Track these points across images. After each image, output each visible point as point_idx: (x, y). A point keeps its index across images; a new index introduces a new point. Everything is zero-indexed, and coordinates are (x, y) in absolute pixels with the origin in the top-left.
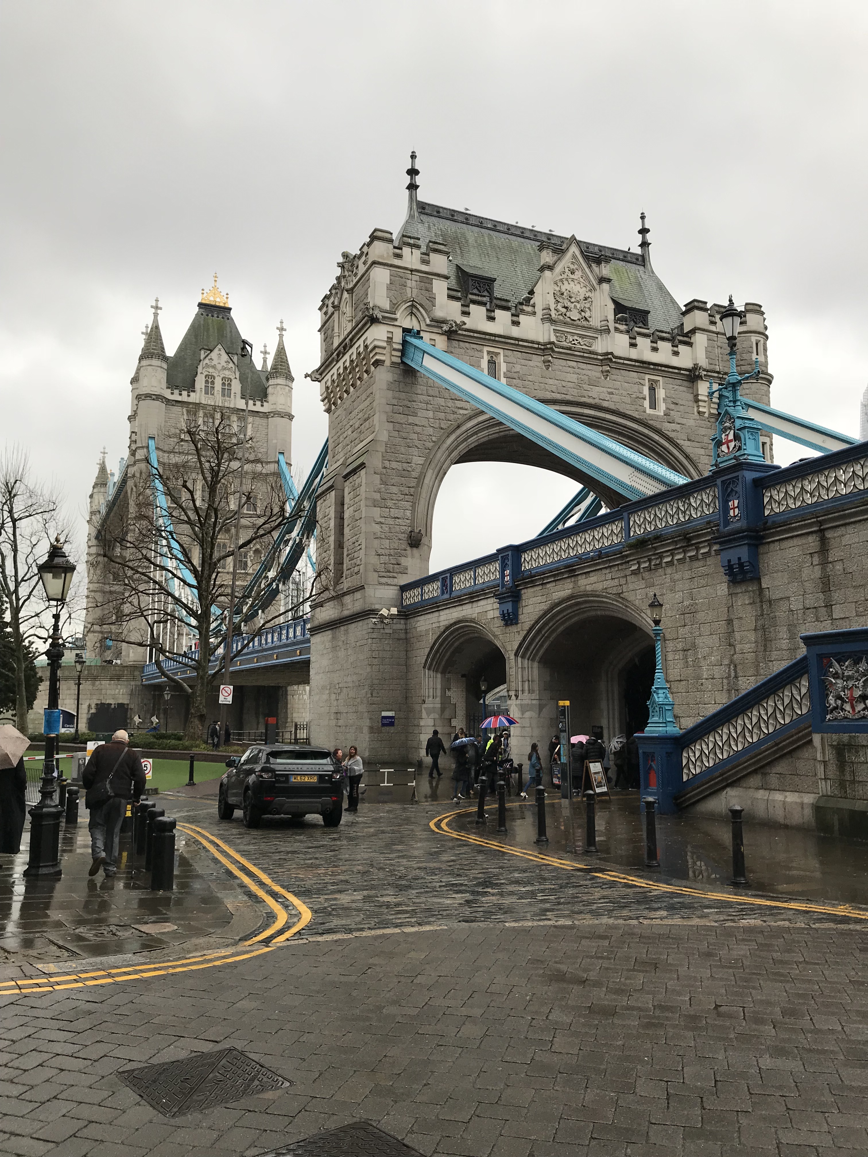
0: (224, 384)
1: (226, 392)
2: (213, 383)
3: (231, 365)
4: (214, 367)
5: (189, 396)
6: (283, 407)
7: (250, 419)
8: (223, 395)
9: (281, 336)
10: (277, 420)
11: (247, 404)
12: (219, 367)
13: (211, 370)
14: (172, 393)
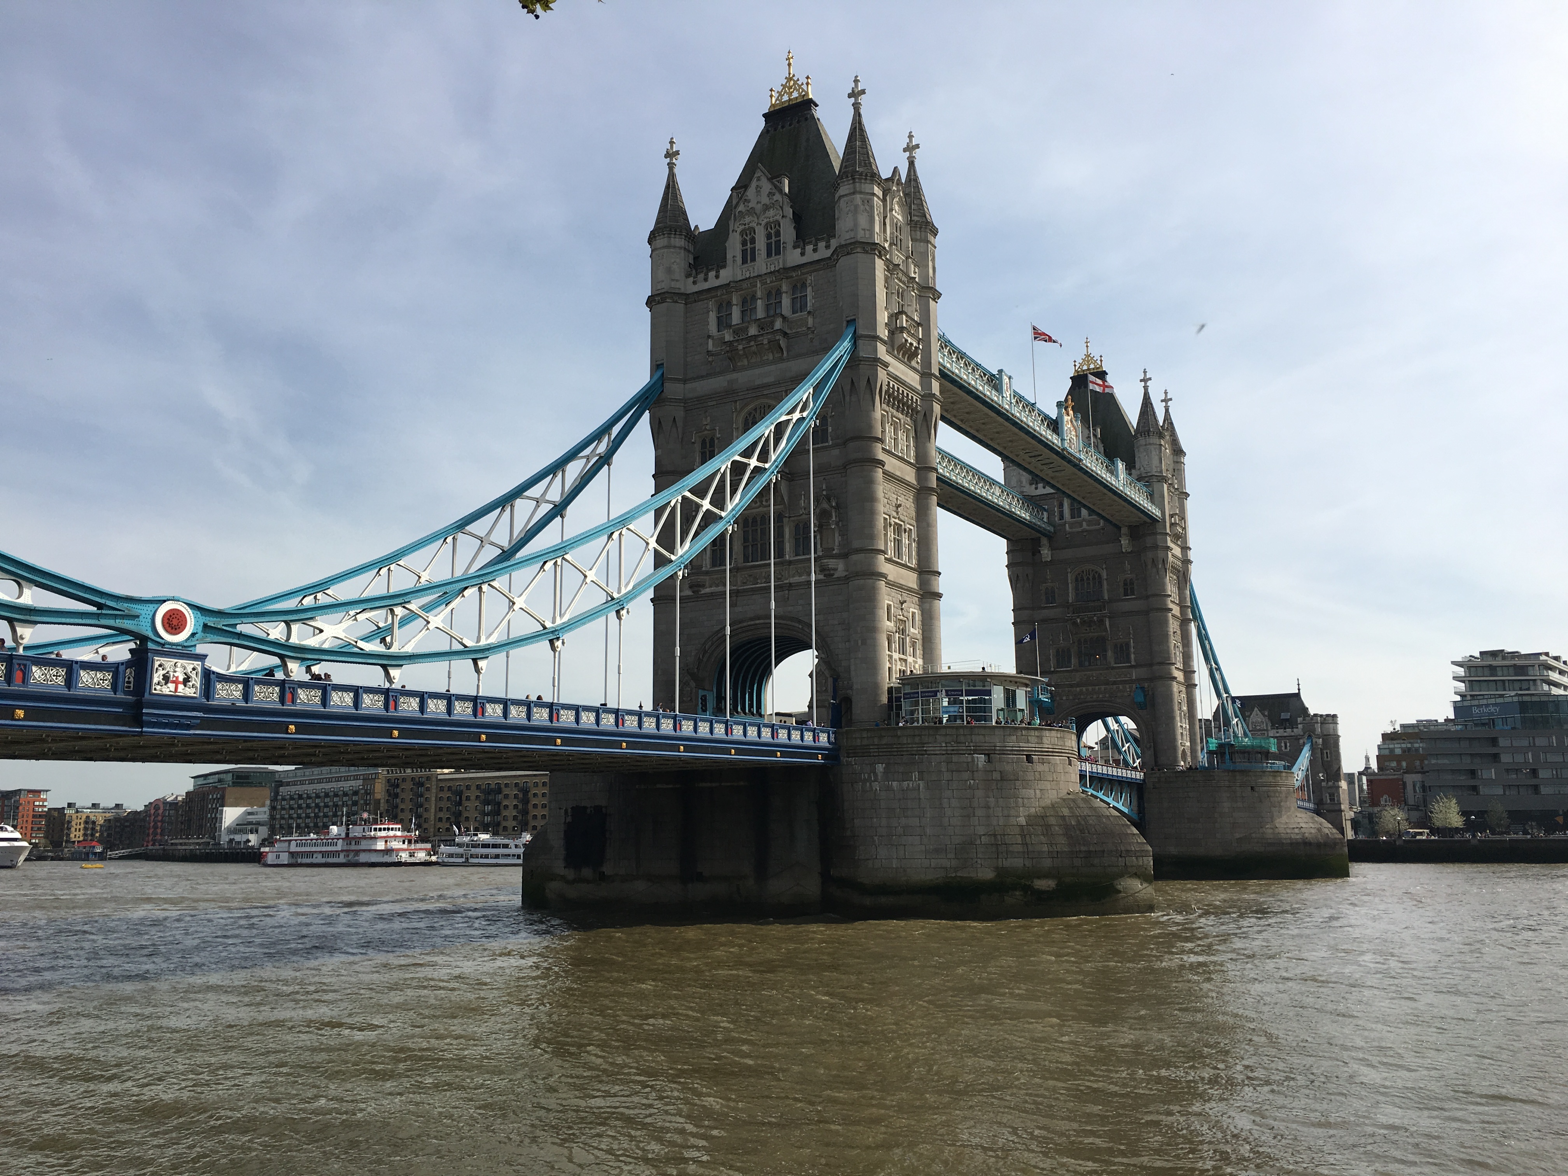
0: (769, 236)
1: (774, 248)
2: (753, 241)
3: (777, 197)
4: (751, 212)
5: (717, 277)
6: (852, 234)
7: (810, 279)
8: (769, 255)
9: (856, 107)
10: (844, 261)
11: (803, 254)
12: (758, 208)
13: (747, 219)
14: (694, 283)
